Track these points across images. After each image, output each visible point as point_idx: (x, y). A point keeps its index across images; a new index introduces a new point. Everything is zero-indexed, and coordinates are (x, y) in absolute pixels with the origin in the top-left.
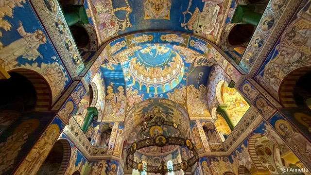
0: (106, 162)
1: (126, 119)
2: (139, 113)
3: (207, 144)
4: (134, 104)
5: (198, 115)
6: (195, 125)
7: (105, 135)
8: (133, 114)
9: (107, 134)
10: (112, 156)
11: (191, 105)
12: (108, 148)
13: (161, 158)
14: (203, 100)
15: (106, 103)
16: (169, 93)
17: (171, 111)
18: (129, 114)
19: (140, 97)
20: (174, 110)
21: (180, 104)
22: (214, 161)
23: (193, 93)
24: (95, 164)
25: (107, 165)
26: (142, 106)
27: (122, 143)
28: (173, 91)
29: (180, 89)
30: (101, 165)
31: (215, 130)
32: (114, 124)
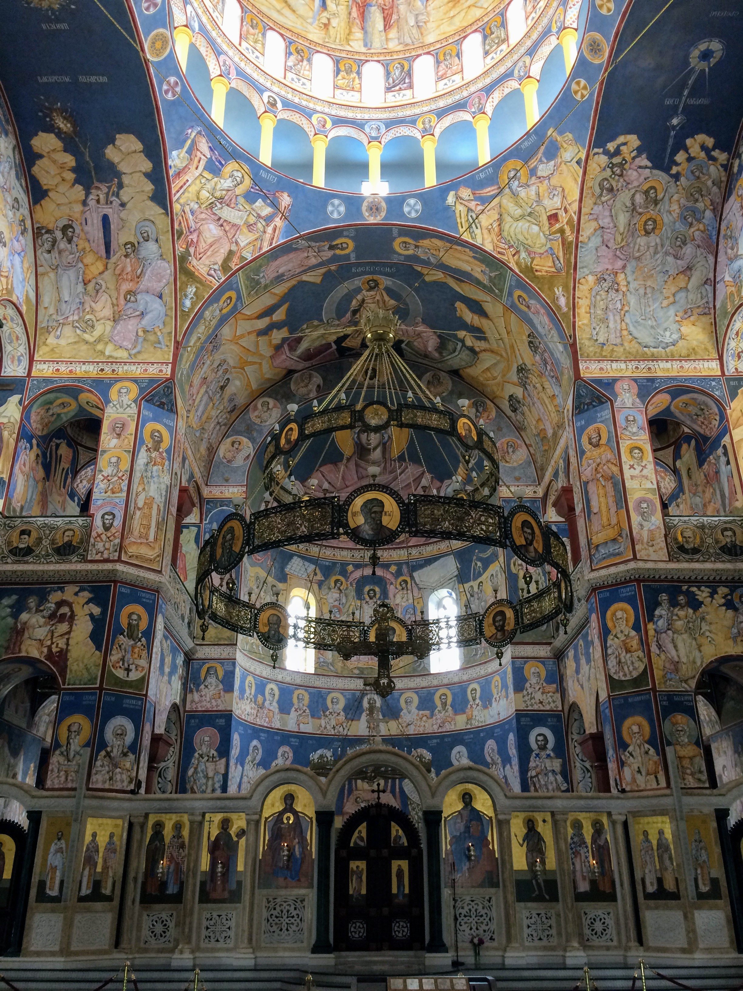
0: (86, 595)
1: (185, 365)
2: (262, 323)
3: (657, 519)
4: (225, 266)
5: (632, 347)
6: (606, 413)
7: (64, 451)
8: (226, 332)
9: (73, 444)
10: (120, 567)
11: (601, 280)
12: (89, 528)
13: (399, 573)
14: (688, 250)
15: (43, 257)
16: (465, 193)
17: (468, 316)
18: (201, 331)
19: (269, 219)
20: (488, 307)
21: (529, 270)
22: (673, 603)
23: (624, 197)
24: (32, 602)
25: (96, 611)
26: (279, 279)
27: (168, 502)
28: (492, 180)
29: (544, 169)
30: (65, 610)
31: (726, 440)
32: (113, 394)
